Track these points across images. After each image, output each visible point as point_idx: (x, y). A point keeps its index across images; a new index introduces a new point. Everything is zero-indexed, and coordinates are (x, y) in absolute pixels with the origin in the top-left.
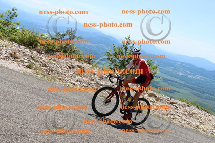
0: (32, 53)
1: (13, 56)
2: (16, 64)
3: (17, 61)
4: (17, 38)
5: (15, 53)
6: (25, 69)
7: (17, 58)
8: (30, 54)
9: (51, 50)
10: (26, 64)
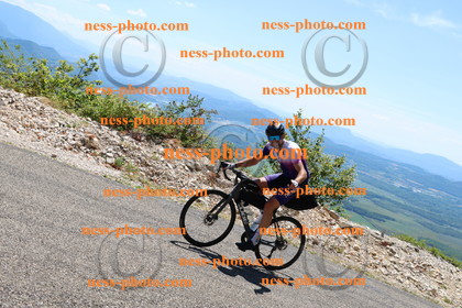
0: (123, 140)
1: (88, 145)
2: (92, 159)
3: (94, 155)
4: (97, 111)
5: (91, 138)
6: (107, 170)
7: (94, 148)
8: (118, 142)
9: (157, 135)
10: (109, 160)
